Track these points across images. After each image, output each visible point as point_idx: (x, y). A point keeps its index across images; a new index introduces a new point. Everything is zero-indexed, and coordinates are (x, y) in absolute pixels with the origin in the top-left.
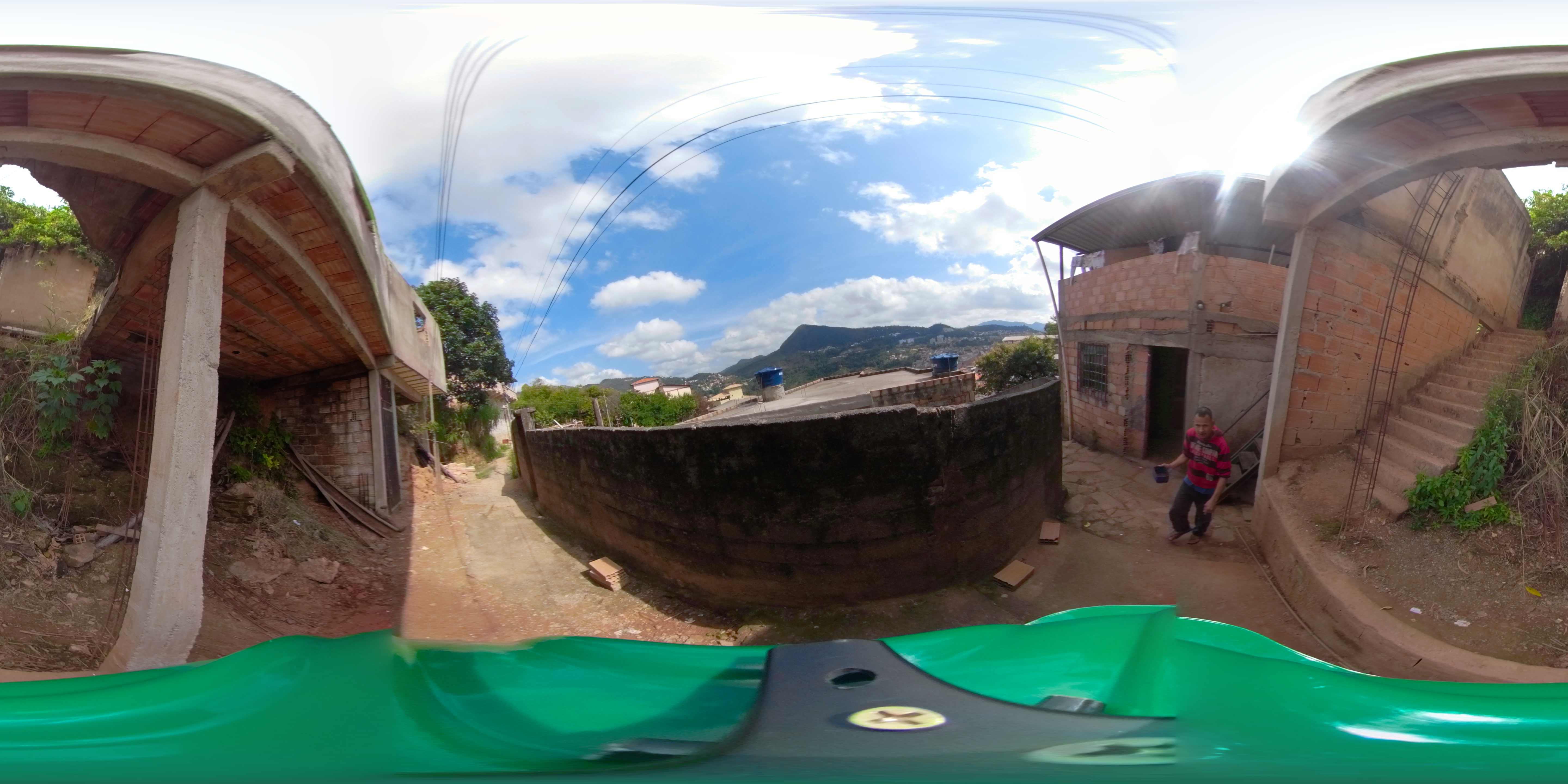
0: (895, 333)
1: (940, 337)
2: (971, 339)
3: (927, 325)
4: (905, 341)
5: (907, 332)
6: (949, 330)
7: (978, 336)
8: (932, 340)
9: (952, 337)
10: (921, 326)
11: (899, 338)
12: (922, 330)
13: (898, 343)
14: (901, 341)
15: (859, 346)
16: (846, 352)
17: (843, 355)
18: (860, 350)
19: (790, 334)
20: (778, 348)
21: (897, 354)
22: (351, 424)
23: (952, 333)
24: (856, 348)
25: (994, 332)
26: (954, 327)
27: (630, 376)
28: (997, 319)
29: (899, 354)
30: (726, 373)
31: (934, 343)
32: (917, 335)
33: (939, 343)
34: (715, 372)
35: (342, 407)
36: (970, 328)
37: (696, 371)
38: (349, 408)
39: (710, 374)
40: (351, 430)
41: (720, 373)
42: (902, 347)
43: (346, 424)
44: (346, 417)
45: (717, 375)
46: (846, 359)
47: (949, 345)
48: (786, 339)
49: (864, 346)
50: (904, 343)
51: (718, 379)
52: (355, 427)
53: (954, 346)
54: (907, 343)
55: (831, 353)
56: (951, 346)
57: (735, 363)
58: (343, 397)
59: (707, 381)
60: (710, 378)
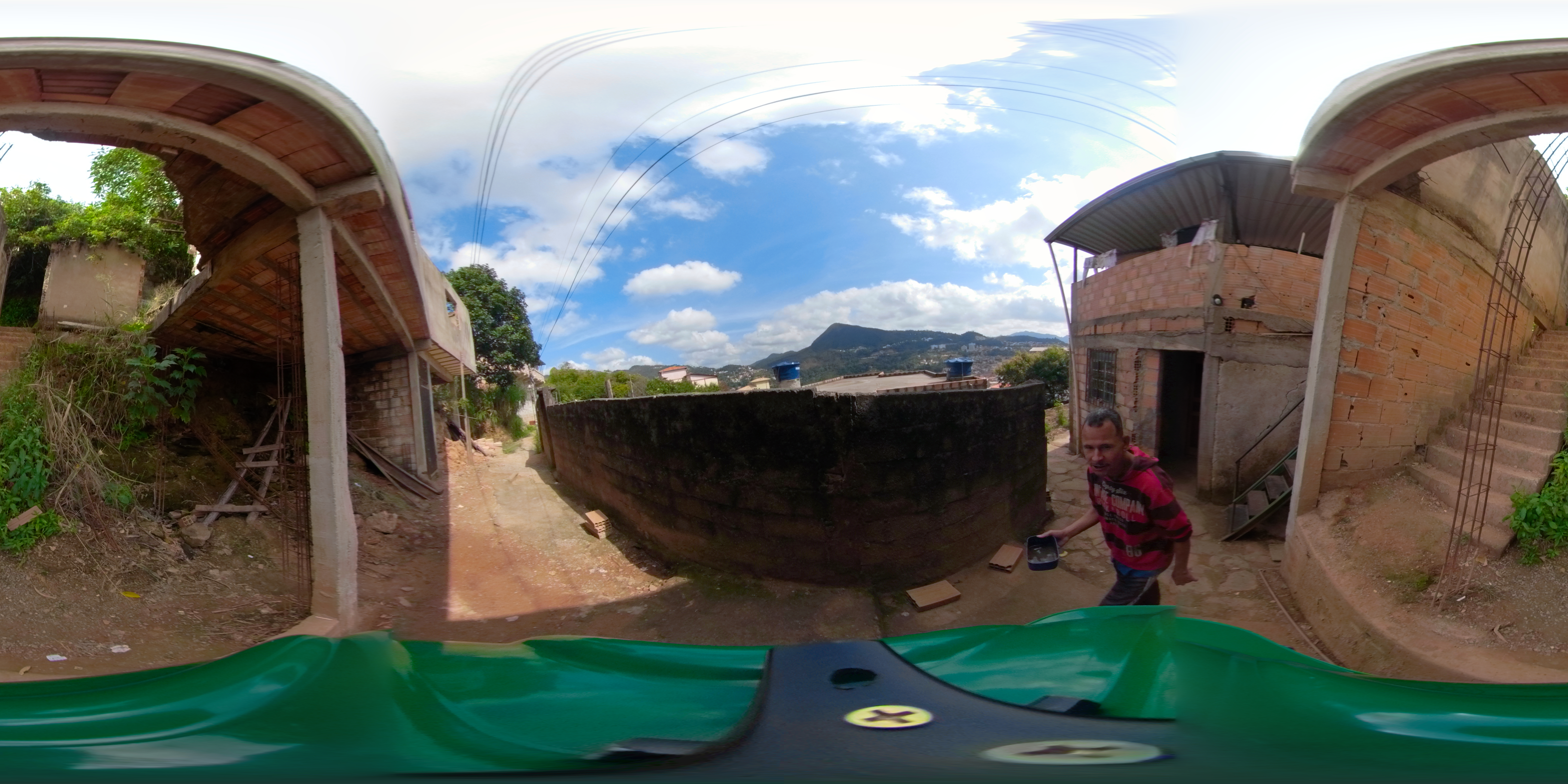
0: (927, 337)
1: (972, 345)
2: (1002, 349)
3: (960, 332)
4: (936, 346)
5: (940, 337)
6: (981, 339)
7: (1009, 346)
8: (964, 348)
9: (983, 346)
10: (954, 333)
11: (932, 342)
12: (954, 336)
13: (930, 348)
14: (933, 347)
15: (891, 348)
16: (877, 354)
17: (874, 356)
18: (891, 352)
19: (822, 331)
20: (809, 345)
21: (928, 359)
22: (393, 400)
23: (984, 341)
24: (887, 350)
25: (1026, 343)
26: (986, 336)
27: (660, 363)
28: (1030, 331)
29: (930, 359)
30: (755, 366)
31: (965, 351)
32: (949, 341)
33: (970, 350)
34: (745, 365)
35: (385, 385)
36: (1002, 338)
37: (727, 363)
38: (391, 386)
39: (740, 366)
40: (393, 405)
41: (750, 366)
42: (933, 352)
43: (389, 400)
44: (388, 394)
45: (747, 367)
46: (877, 360)
47: (980, 354)
48: (818, 336)
49: (896, 349)
50: (935, 349)
51: (748, 371)
52: (397, 402)
53: (985, 355)
54: (938, 348)
55: (861, 354)
56: (982, 354)
57: (766, 357)
58: (386, 376)
59: (736, 373)
60: (740, 370)
